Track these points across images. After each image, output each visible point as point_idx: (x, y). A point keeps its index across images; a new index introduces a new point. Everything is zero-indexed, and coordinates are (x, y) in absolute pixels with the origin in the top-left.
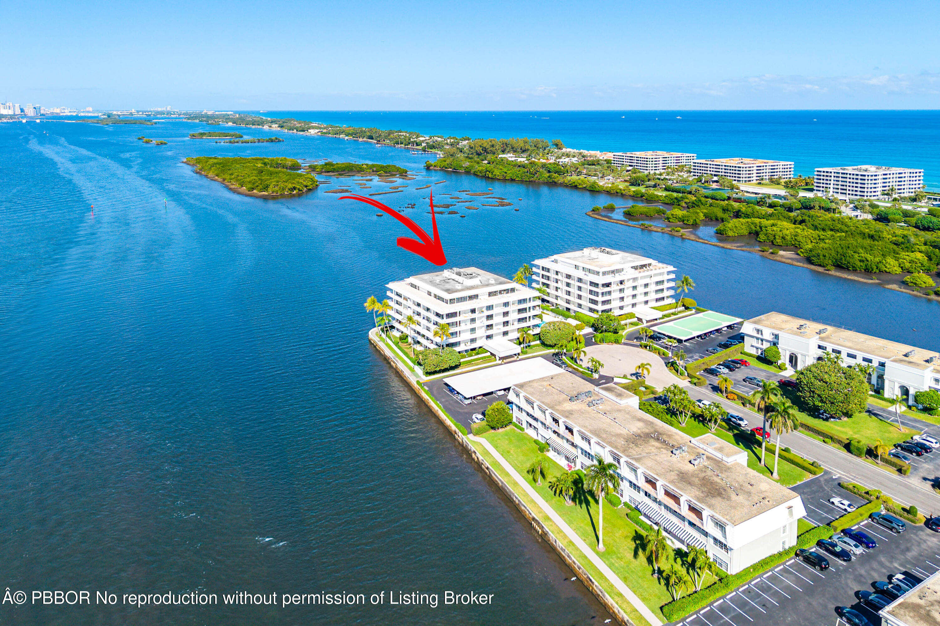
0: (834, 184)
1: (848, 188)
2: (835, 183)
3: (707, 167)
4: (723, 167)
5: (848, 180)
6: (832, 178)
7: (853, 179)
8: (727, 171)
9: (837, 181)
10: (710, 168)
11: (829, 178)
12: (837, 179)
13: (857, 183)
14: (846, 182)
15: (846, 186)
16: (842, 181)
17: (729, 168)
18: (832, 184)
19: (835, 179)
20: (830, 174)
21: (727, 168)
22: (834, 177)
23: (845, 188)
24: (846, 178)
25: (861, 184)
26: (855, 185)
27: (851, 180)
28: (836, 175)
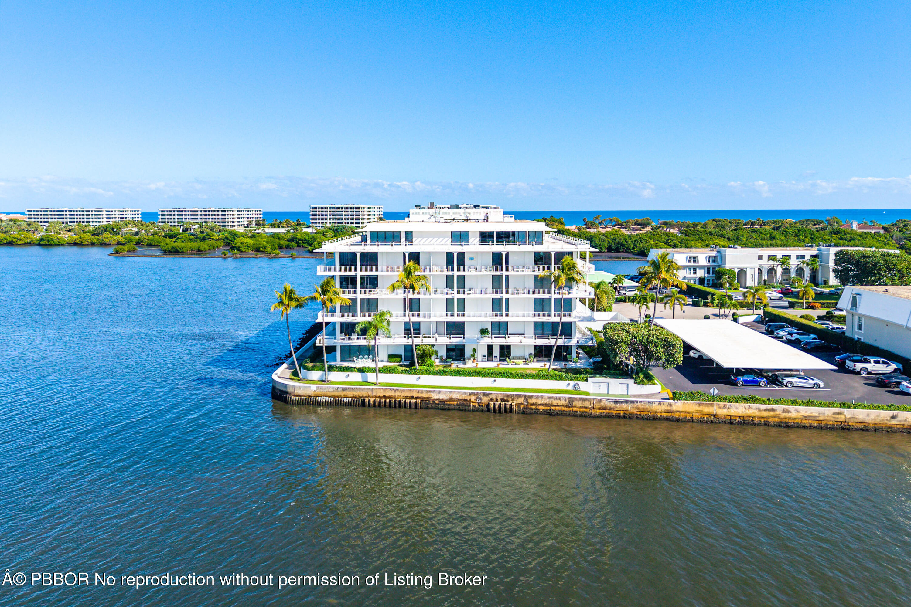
0: (330, 219)
1: (344, 221)
2: (331, 217)
3: (182, 215)
4: (203, 213)
5: (344, 213)
6: (328, 213)
7: (347, 212)
8: (208, 217)
9: (333, 215)
10: (185, 215)
11: (324, 213)
12: (333, 213)
13: (351, 215)
14: (342, 215)
15: (342, 219)
16: (337, 215)
17: (210, 213)
18: (328, 219)
19: (331, 213)
20: (326, 210)
21: (208, 213)
22: (330, 212)
23: (341, 221)
24: (342, 212)
25: (356, 215)
26: (350, 217)
27: (346, 213)
28: (331, 210)
